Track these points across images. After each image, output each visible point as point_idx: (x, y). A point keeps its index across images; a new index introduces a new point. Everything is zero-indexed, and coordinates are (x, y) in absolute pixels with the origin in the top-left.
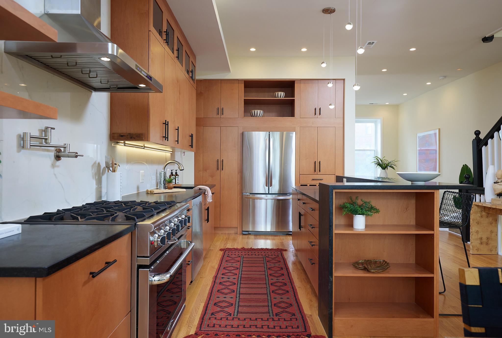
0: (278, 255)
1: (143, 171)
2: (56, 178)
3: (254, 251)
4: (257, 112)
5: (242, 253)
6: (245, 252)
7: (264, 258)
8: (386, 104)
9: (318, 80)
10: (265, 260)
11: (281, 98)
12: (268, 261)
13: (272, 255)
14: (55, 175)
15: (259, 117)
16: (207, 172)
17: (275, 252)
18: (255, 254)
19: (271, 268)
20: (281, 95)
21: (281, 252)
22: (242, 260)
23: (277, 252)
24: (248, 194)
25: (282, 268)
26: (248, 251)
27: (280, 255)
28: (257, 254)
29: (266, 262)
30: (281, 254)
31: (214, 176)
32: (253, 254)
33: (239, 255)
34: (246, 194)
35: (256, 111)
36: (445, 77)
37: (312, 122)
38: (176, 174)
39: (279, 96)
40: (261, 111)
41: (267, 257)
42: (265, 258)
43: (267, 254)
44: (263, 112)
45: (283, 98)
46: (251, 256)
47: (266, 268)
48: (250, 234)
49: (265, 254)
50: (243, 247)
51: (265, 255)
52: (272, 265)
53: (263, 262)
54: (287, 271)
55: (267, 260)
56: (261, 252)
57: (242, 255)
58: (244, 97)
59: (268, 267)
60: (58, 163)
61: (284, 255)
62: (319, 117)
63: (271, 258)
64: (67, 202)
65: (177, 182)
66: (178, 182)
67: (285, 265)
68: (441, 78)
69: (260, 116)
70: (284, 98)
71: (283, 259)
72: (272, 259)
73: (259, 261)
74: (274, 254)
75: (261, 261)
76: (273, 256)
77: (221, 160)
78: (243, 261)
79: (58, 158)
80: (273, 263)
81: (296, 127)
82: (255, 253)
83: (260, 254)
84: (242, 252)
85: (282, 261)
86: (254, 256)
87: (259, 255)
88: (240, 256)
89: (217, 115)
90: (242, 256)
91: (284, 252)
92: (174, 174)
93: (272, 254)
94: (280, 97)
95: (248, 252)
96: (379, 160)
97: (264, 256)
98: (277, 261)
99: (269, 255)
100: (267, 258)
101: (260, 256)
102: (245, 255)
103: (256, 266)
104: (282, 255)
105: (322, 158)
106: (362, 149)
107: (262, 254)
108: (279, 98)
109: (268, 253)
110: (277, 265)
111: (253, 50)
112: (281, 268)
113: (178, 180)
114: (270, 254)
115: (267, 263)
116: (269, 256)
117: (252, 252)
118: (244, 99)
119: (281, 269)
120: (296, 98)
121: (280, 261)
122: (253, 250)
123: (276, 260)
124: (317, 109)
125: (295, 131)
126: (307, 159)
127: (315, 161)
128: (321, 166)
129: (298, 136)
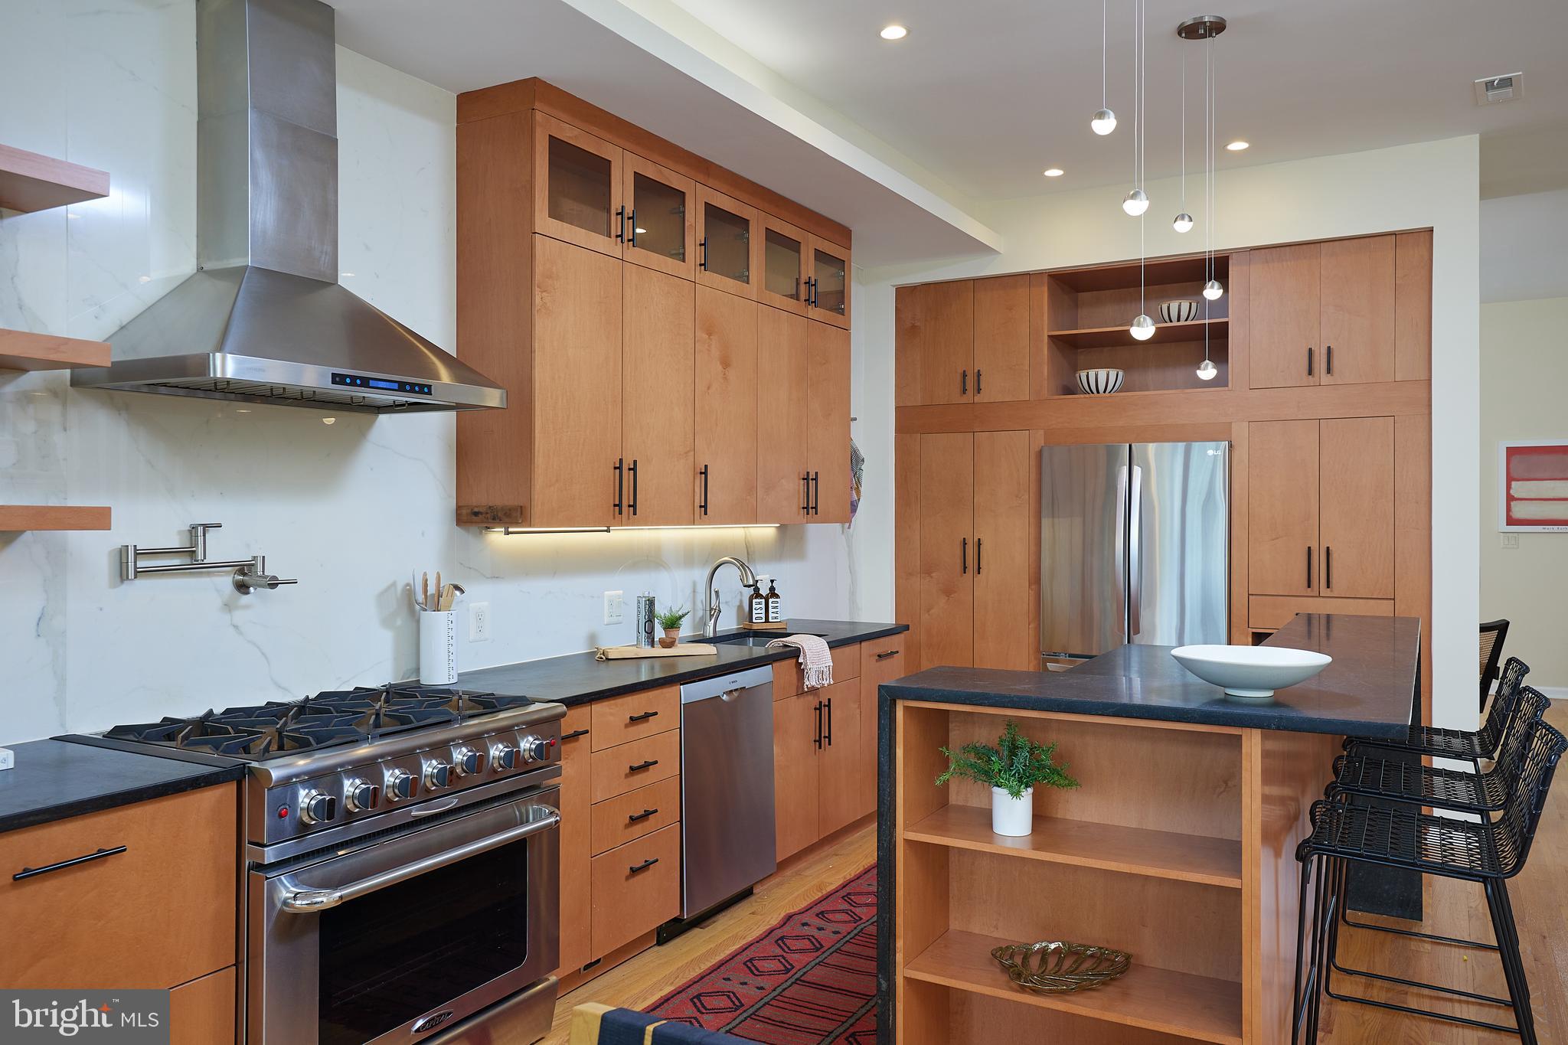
1: (621, 592)
2: (241, 633)
4: (1097, 374)
9: (1320, 242)
11: (1182, 323)
14: (236, 627)
15: (1105, 392)
16: (932, 577)
20: (1180, 311)
31: (955, 592)
35: (1092, 373)
37: (1300, 404)
38: (773, 593)
39: (1174, 314)
40: (1113, 374)
45: (1187, 323)
58: (1051, 329)
60: (245, 599)
62: (1325, 380)
64: (280, 687)
65: (771, 615)
66: (776, 618)
69: (1107, 392)
70: (1192, 319)
77: (976, 539)
79: (242, 588)
81: (1233, 425)
89: (961, 396)
92: (764, 591)
94: (1179, 320)
105: (1338, 537)
108: (1175, 324)
111: (1054, 173)
113: (777, 610)
118: (1051, 336)
120: (1235, 319)
124: (1316, 352)
125: (1231, 437)
126: (1277, 538)
127: (1309, 548)
128: (1334, 564)
129: (1241, 454)
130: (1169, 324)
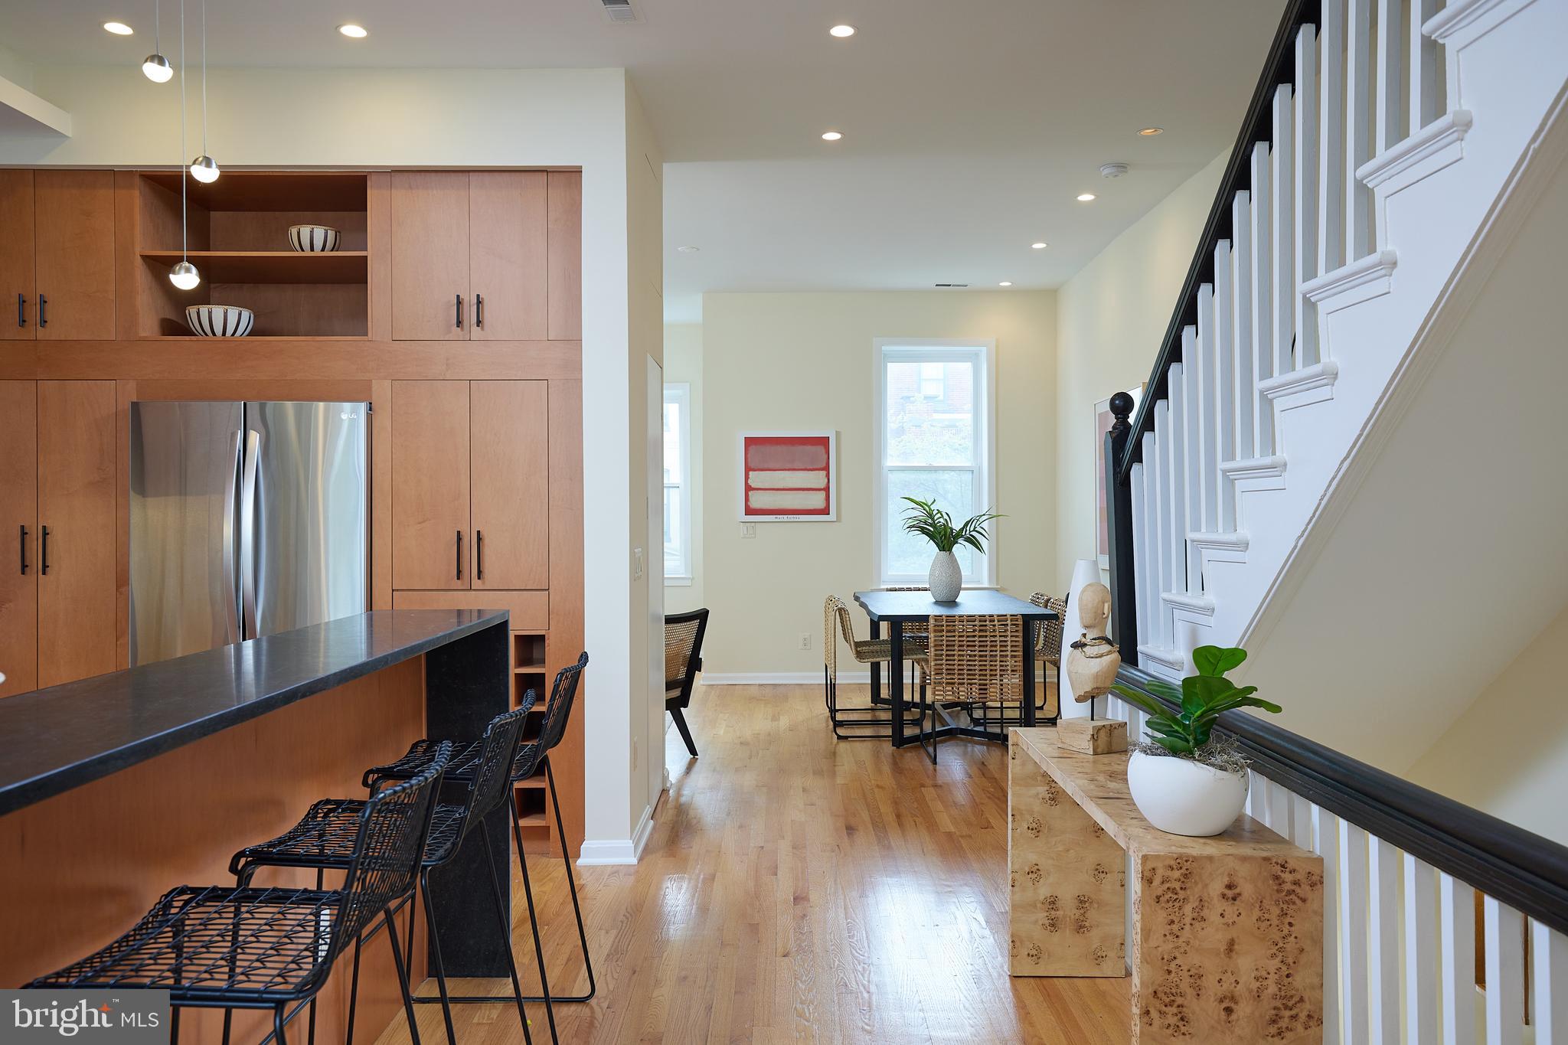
4: (210, 313)
8: (1001, 284)
9: (469, 171)
15: (222, 335)
20: (314, 238)
31: (11, 600)
36: (1121, 167)
37: (447, 359)
39: (305, 242)
40: (246, 314)
44: (252, 316)
45: (327, 253)
58: (142, 249)
62: (478, 333)
68: (1106, 171)
69: (225, 337)
77: (41, 528)
81: (371, 383)
94: (310, 250)
105: (491, 520)
106: (924, 465)
108: (306, 253)
118: (144, 257)
120: (374, 252)
124: (465, 301)
125: (371, 397)
126: (424, 522)
127: (459, 532)
128: (487, 552)
129: (383, 420)
130: (300, 254)
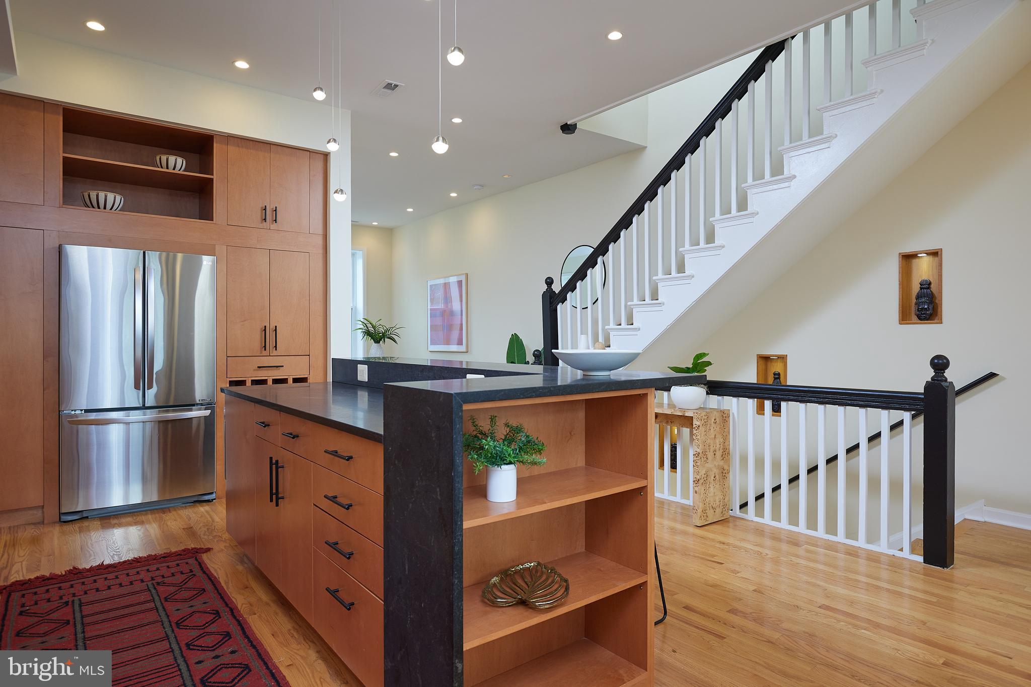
0: (191, 571)
3: (114, 572)
4: (106, 197)
5: (72, 591)
6: (83, 583)
7: (153, 591)
8: (373, 223)
9: (270, 144)
10: (157, 598)
11: (176, 171)
12: (166, 599)
13: (173, 575)
17: (178, 562)
18: (118, 581)
19: (184, 619)
20: (176, 163)
21: (196, 560)
22: (78, 615)
23: (186, 561)
24: (77, 412)
25: (217, 611)
26: (94, 578)
27: (197, 571)
28: (125, 580)
29: (162, 604)
30: (200, 564)
32: (112, 582)
33: (65, 599)
34: (73, 412)
36: (483, 186)
37: (257, 236)
39: (171, 164)
41: (158, 584)
42: (155, 588)
43: (157, 573)
44: (123, 198)
45: (181, 172)
46: (105, 594)
47: (166, 624)
48: (87, 517)
49: (150, 574)
50: (74, 568)
51: (153, 579)
52: (185, 609)
53: (152, 605)
54: (235, 617)
55: (163, 597)
56: (138, 573)
57: (74, 595)
58: (64, 152)
59: (174, 620)
61: (208, 568)
62: (274, 226)
63: (174, 585)
67: (222, 598)
68: (476, 187)
70: (184, 171)
71: (210, 579)
72: (177, 588)
73: (139, 604)
74: (180, 569)
75: (145, 602)
76: (179, 578)
78: (82, 617)
80: (185, 600)
81: (216, 246)
82: (117, 577)
83: (134, 578)
84: (72, 586)
85: (209, 587)
86: (116, 591)
87: (131, 583)
88: (67, 603)
90: (76, 599)
91: (205, 557)
93: (173, 571)
94: (174, 169)
95: (95, 581)
96: (369, 325)
97: (150, 584)
98: (195, 593)
99: (163, 577)
100: (161, 589)
101: (138, 586)
102: (86, 593)
103: (132, 625)
104: (202, 569)
107: (141, 576)
109: (158, 569)
110: (198, 604)
111: (96, 26)
112: (214, 614)
114: (164, 571)
115: (167, 604)
116: (166, 580)
117: (106, 579)
118: (64, 158)
119: (214, 616)
121: (204, 590)
122: (110, 569)
123: (190, 589)
124: (267, 209)
125: (217, 254)
126: (245, 321)
127: (264, 326)
128: (278, 336)
129: (222, 267)
130: (165, 170)
